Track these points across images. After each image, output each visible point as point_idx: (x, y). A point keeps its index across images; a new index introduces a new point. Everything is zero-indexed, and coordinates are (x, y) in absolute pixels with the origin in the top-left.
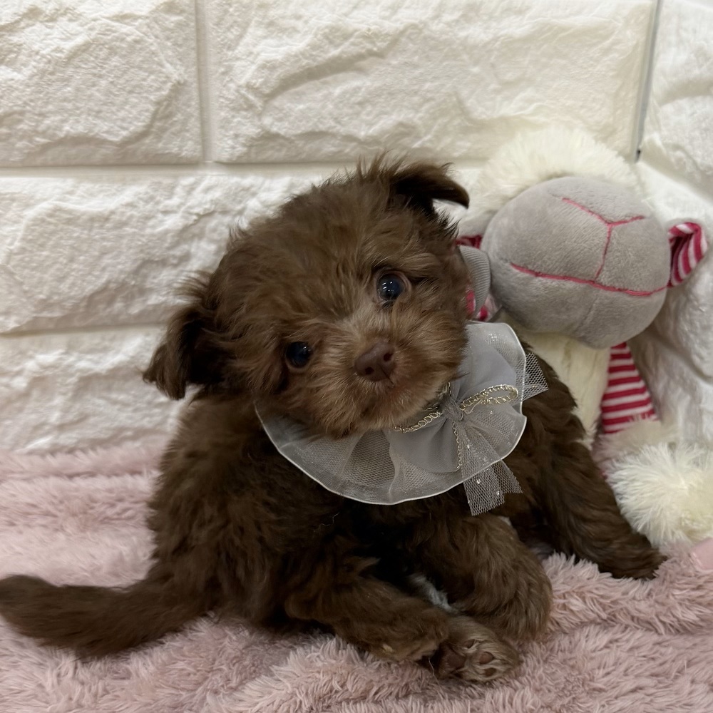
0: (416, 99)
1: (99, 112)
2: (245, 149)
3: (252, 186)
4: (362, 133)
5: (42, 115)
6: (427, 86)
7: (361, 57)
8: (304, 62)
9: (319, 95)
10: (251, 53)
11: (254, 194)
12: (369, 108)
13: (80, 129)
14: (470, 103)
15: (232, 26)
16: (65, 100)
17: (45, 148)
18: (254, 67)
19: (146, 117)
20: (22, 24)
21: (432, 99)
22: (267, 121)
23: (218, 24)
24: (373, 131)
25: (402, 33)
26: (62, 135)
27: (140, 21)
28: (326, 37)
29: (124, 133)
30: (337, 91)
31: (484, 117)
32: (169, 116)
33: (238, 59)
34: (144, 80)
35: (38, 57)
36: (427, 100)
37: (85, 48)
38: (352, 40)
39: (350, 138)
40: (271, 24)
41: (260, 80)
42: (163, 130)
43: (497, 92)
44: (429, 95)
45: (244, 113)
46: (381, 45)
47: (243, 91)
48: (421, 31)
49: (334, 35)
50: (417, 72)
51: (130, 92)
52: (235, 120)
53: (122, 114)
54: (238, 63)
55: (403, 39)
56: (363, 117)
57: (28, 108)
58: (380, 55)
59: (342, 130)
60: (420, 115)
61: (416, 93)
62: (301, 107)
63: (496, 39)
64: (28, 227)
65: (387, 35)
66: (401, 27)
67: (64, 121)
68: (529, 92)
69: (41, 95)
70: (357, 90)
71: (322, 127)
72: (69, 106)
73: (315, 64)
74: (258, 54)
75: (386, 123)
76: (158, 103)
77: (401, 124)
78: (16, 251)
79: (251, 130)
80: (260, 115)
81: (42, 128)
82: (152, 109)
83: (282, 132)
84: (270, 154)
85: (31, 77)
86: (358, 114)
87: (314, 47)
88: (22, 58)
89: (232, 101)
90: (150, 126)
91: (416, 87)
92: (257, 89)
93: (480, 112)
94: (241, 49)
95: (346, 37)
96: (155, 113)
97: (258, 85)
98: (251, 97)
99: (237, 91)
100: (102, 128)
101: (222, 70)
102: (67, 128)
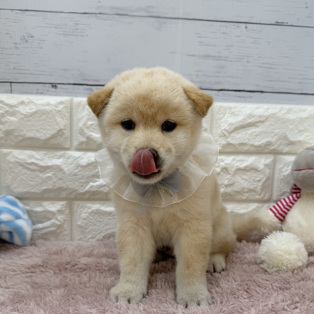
0: (273, 135)
2: (221, 148)
3: (222, 159)
4: (256, 144)
6: (276, 131)
8: (241, 123)
9: (244, 133)
10: (226, 121)
11: (223, 161)
12: (258, 137)
14: (289, 136)
15: (221, 114)
18: (226, 125)
21: (277, 135)
22: (229, 140)
23: (217, 113)
24: (260, 143)
25: (270, 116)
28: (248, 116)
30: (250, 132)
31: (293, 140)
33: (222, 123)
38: (255, 118)
39: (252, 145)
40: (232, 113)
41: (228, 128)
43: (297, 133)
44: (277, 134)
45: (222, 138)
47: (223, 131)
48: (275, 115)
49: (250, 116)
50: (274, 127)
52: (220, 140)
54: (222, 124)
55: (270, 118)
56: (257, 139)
58: (263, 122)
59: (251, 143)
60: (274, 139)
61: (273, 133)
62: (239, 136)
63: (297, 118)
65: (265, 116)
66: (269, 114)
68: (307, 134)
70: (255, 131)
71: (244, 142)
73: (244, 124)
74: (228, 121)
75: (264, 141)
77: (268, 142)
79: (224, 142)
80: (227, 138)
83: (233, 143)
84: (229, 150)
86: (255, 138)
89: (219, 134)
91: (273, 131)
92: (227, 130)
93: (292, 139)
94: (223, 120)
95: (254, 116)
97: (227, 129)
98: (225, 133)
99: (221, 131)
101: (217, 126)
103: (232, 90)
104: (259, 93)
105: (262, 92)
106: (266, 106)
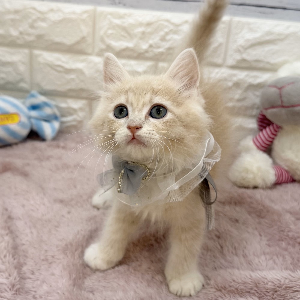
7: (275, 40)
8: (258, 40)
9: (261, 50)
12: (275, 55)
15: (238, 29)
18: (243, 41)
24: (276, 61)
28: (266, 34)
30: (267, 49)
33: (238, 38)
36: (294, 54)
40: (250, 29)
42: (214, 56)
45: (237, 53)
46: (282, 37)
48: (295, 34)
55: (289, 36)
62: (255, 53)
70: (272, 49)
71: (260, 59)
74: (244, 37)
80: (242, 54)
83: (247, 59)
86: (271, 56)
87: (262, 36)
89: (234, 49)
92: (243, 46)
94: (240, 36)
95: (272, 34)
99: (237, 47)
103: (253, 6)
105: (285, 9)
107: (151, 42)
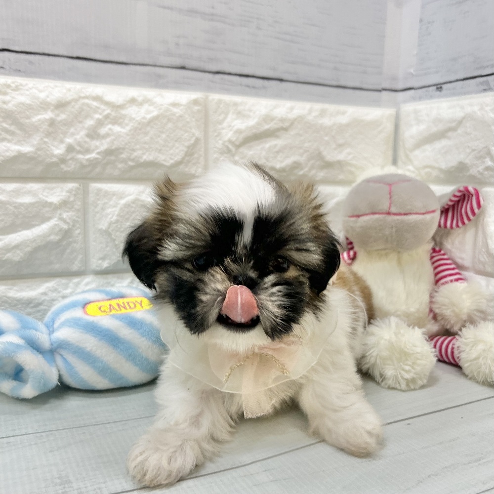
0: (301, 151)
1: (160, 150)
4: (278, 166)
5: (134, 150)
6: (306, 145)
7: (278, 130)
8: (254, 131)
9: (259, 148)
10: (230, 126)
12: (281, 154)
13: (151, 158)
14: (325, 153)
15: (221, 114)
16: (145, 143)
17: (132, 168)
18: (231, 133)
19: (182, 154)
20: (127, 106)
21: (308, 151)
22: (236, 158)
23: (215, 112)
24: (283, 165)
25: (295, 120)
26: (142, 161)
27: (182, 107)
28: (264, 119)
29: (172, 161)
31: (331, 160)
32: (192, 154)
33: (223, 129)
34: (183, 135)
35: (134, 121)
36: (306, 151)
37: (156, 118)
38: (275, 121)
40: (239, 113)
41: (235, 138)
42: (189, 162)
43: (335, 149)
44: (307, 149)
45: (225, 155)
46: (286, 124)
47: (226, 144)
48: (303, 119)
49: (267, 118)
50: (302, 138)
51: (176, 141)
53: (171, 152)
54: (224, 131)
55: (296, 123)
56: (278, 158)
57: (127, 146)
58: (286, 129)
60: (303, 158)
61: (301, 148)
62: (251, 153)
63: (334, 125)
64: (121, 209)
65: (290, 120)
66: (295, 117)
67: (144, 154)
68: (348, 150)
69: (134, 140)
70: (276, 146)
72: (147, 146)
73: (258, 132)
74: (233, 127)
75: (289, 161)
76: (188, 147)
77: (295, 162)
78: (114, 221)
80: (233, 155)
81: (132, 157)
82: (186, 149)
85: (130, 131)
86: (276, 157)
87: (258, 124)
88: (126, 121)
89: (220, 149)
90: (183, 158)
91: (301, 145)
92: (233, 142)
93: (331, 156)
94: (225, 124)
95: (272, 119)
96: (186, 153)
97: (233, 140)
98: (230, 146)
99: (223, 144)
100: (161, 158)
101: (216, 134)
102: (145, 157)
103: (236, 75)
104: (278, 83)
105: (281, 80)
106: (288, 104)
107: (69, 140)
